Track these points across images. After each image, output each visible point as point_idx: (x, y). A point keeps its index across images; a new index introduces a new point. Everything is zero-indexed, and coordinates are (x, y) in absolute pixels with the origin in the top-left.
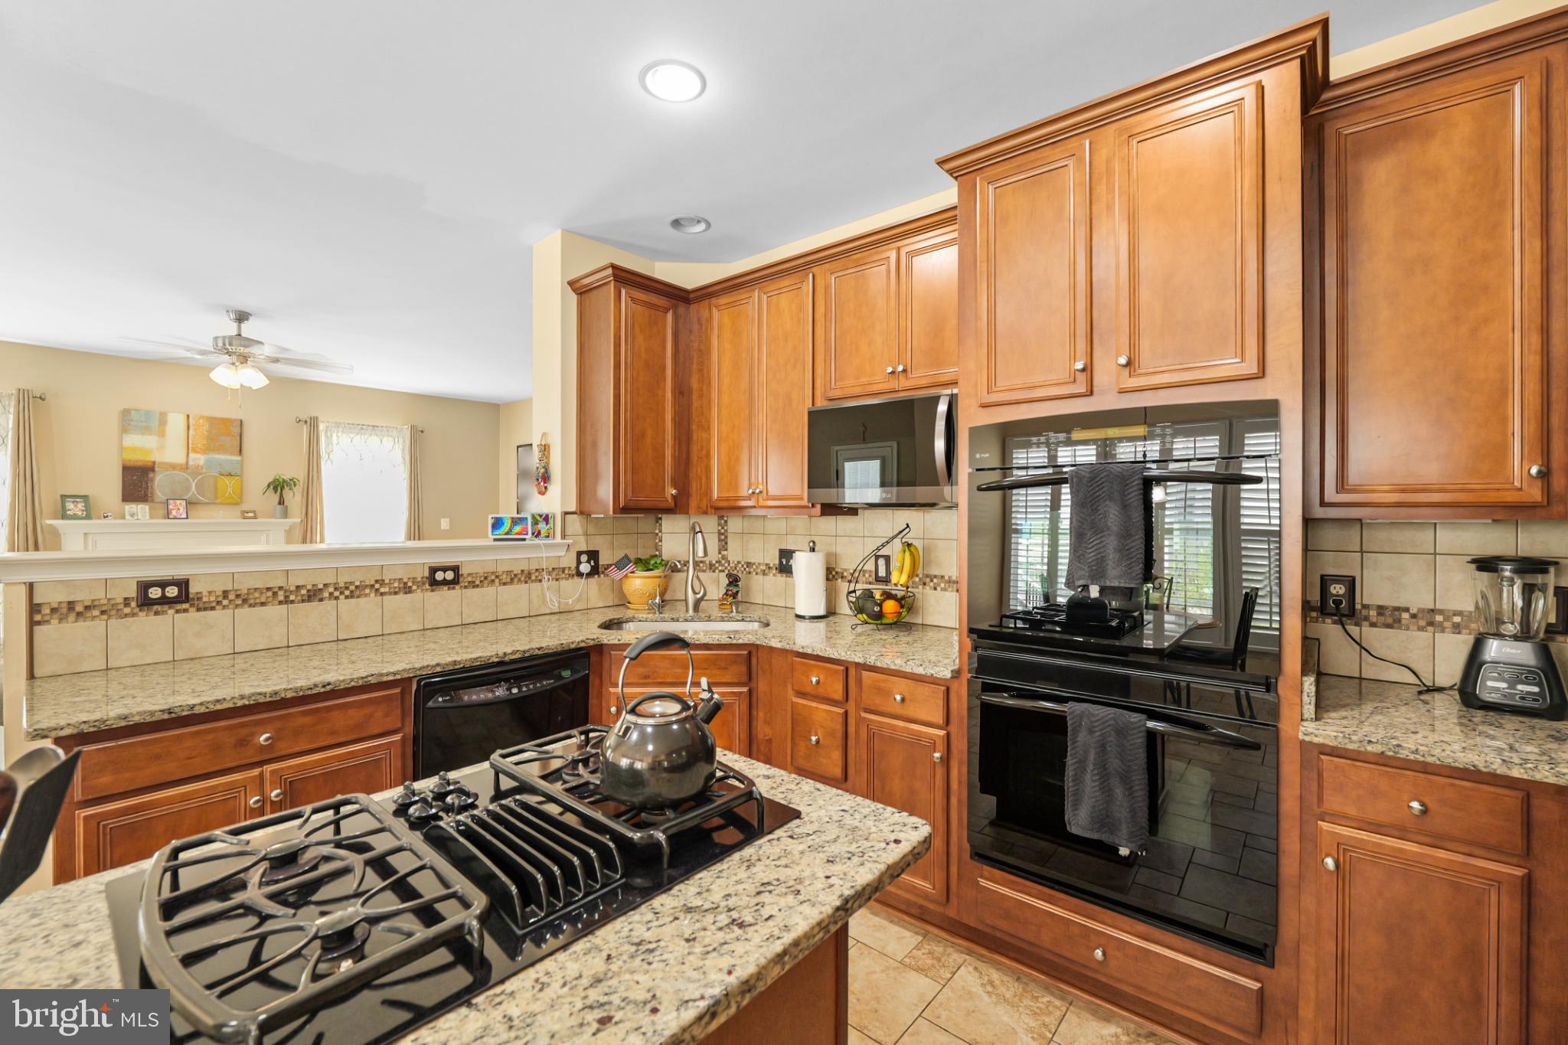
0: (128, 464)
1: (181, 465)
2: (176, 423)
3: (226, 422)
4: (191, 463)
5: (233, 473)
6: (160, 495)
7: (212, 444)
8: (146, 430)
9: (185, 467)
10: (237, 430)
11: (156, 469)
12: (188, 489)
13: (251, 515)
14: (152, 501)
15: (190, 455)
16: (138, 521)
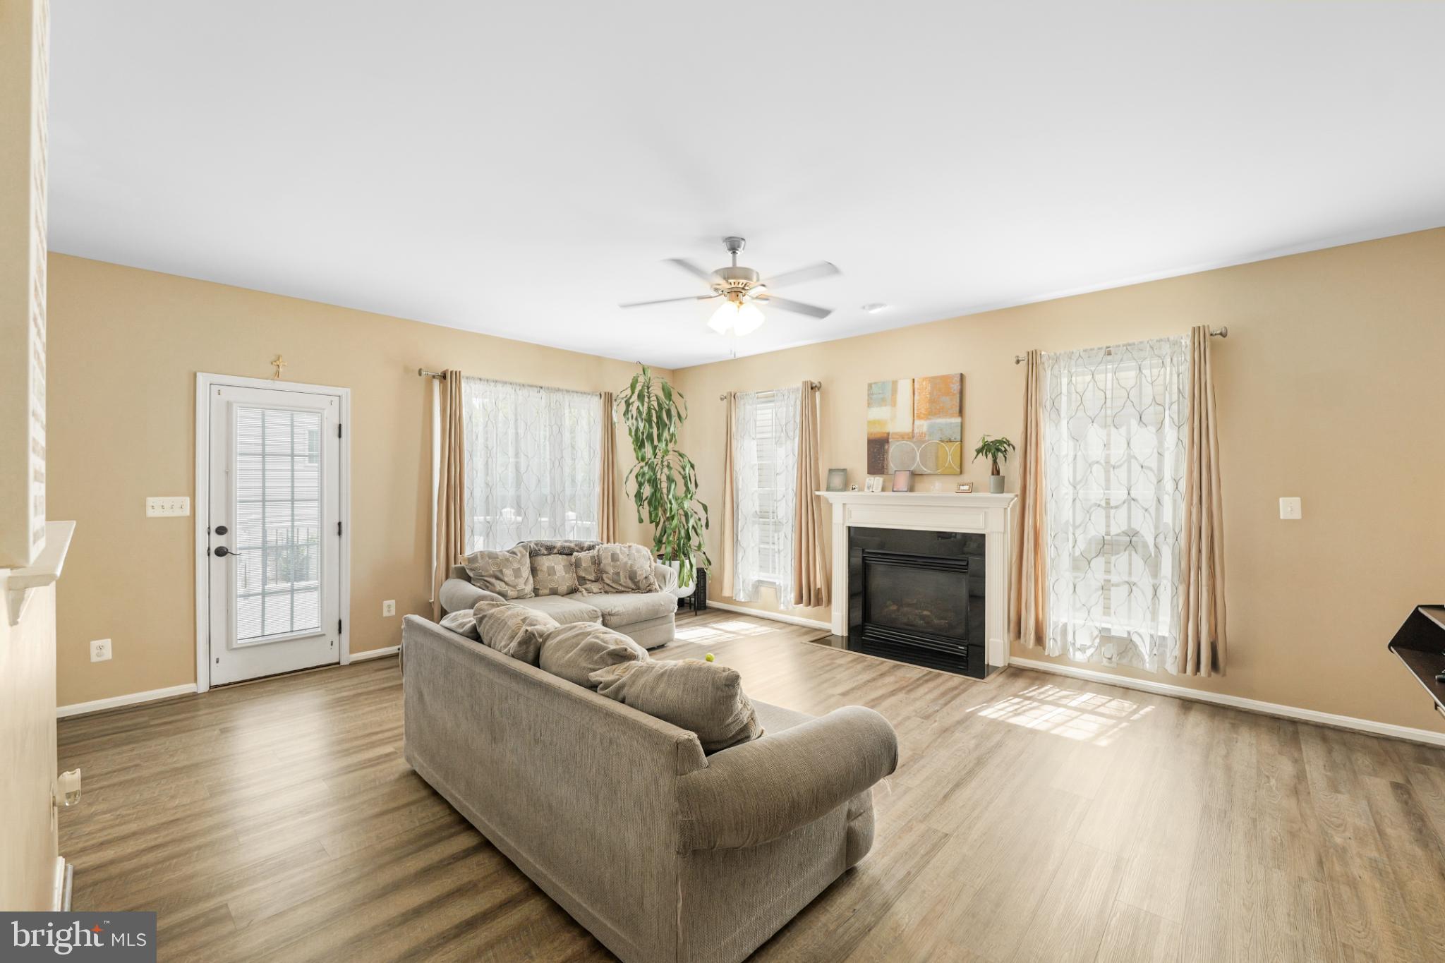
0: (873, 437)
1: (908, 434)
2: (904, 389)
3: (945, 379)
4: (916, 431)
5: (953, 439)
6: (892, 465)
7: (934, 409)
8: (882, 402)
9: (911, 436)
10: (956, 387)
11: (890, 440)
12: (914, 459)
13: (966, 488)
14: (887, 474)
15: (917, 422)
16: (873, 494)
